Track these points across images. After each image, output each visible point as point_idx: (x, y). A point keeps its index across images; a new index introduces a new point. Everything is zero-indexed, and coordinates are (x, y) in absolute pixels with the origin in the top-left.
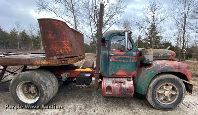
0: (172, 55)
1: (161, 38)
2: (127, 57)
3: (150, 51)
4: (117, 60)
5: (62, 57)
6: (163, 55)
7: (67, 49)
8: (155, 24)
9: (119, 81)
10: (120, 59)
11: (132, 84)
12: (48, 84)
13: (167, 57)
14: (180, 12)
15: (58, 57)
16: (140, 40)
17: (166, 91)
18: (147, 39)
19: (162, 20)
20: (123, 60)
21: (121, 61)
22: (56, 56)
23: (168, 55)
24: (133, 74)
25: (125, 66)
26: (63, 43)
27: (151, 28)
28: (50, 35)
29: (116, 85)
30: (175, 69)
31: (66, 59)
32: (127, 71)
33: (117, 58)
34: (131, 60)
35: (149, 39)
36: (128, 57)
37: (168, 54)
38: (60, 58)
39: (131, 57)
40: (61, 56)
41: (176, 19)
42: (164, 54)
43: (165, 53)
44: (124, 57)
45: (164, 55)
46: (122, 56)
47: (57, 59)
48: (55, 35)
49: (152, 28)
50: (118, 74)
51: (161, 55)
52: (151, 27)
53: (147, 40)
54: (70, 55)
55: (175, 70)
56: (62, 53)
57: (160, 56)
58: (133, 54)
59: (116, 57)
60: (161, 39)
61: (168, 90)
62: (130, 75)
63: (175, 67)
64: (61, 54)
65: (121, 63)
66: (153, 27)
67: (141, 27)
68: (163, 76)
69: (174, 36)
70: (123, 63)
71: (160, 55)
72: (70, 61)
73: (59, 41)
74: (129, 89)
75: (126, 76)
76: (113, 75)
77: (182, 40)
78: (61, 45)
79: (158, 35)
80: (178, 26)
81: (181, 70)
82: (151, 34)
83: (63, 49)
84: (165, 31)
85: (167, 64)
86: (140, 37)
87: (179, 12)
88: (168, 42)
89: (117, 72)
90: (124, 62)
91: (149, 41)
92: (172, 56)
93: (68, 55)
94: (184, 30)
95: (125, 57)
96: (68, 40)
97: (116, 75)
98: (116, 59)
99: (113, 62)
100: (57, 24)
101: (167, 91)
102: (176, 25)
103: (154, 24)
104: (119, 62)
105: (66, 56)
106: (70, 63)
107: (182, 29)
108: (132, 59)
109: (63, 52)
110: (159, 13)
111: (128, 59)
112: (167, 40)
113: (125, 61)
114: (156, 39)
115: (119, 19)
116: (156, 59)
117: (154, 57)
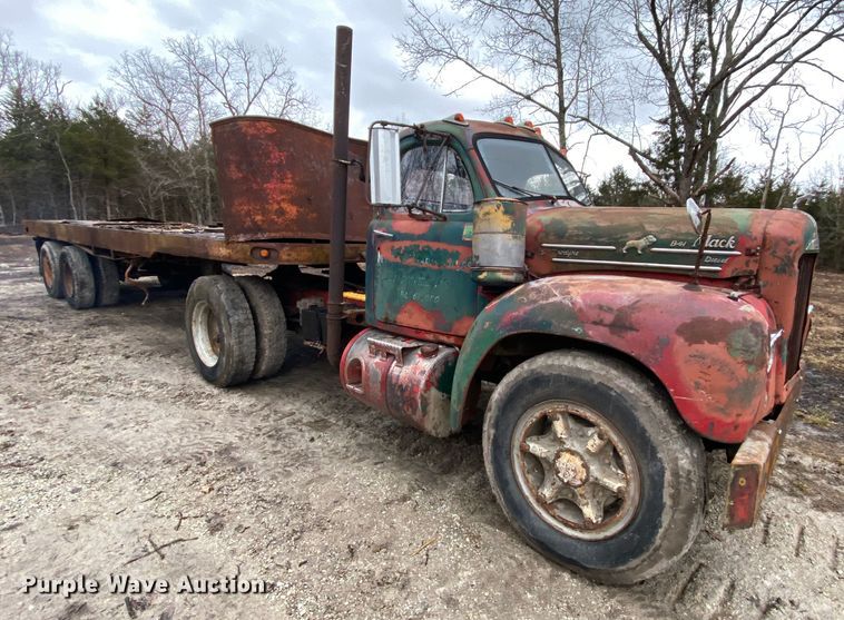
0: (750, 245)
2: (435, 246)
3: (488, 213)
4: (398, 260)
5: (260, 236)
7: (281, 212)
9: (387, 347)
10: (408, 252)
11: (423, 372)
12: (237, 318)
15: (249, 237)
17: (568, 451)
20: (420, 259)
21: (410, 261)
22: (245, 231)
24: (463, 333)
25: (427, 286)
26: (265, 190)
28: (233, 167)
29: (376, 363)
30: (595, 323)
31: (273, 245)
32: (433, 312)
33: (400, 248)
34: (450, 261)
36: (442, 246)
38: (252, 241)
39: (451, 248)
40: (256, 234)
42: (663, 237)
44: (422, 244)
45: (662, 243)
46: (417, 243)
47: (246, 242)
48: (244, 167)
50: (404, 319)
51: (642, 242)
54: (292, 231)
55: (590, 333)
56: (260, 223)
57: (634, 249)
58: (465, 233)
59: (397, 245)
61: (577, 447)
62: (449, 336)
63: (594, 315)
64: (257, 228)
65: (413, 272)
68: (550, 362)
70: (422, 275)
72: (289, 255)
73: (254, 185)
74: (407, 386)
75: (430, 337)
76: (386, 321)
78: (259, 197)
81: (630, 335)
83: (264, 212)
85: (565, 294)
89: (398, 310)
90: (424, 269)
92: (749, 253)
93: (278, 231)
95: (428, 247)
96: (290, 181)
97: (394, 323)
98: (397, 253)
99: (387, 264)
100: (251, 131)
101: (573, 453)
104: (407, 267)
105: (273, 235)
106: (288, 261)
108: (455, 256)
109: (263, 221)
111: (438, 257)
113: (425, 263)
116: (599, 268)
117: (588, 254)
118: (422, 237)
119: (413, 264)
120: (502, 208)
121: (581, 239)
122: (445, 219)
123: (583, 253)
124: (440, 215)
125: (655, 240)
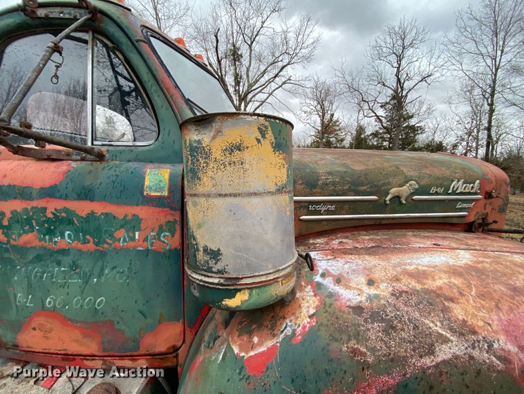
0: (488, 188)
1: (419, 132)
2: (82, 208)
6: (417, 192)
8: (402, 90)
13: (450, 205)
14: (477, 52)
16: (363, 136)
18: (381, 134)
19: (424, 79)
20: (52, 234)
23: (454, 193)
24: (162, 348)
25: (76, 281)
27: (392, 102)
34: (121, 234)
35: (385, 133)
36: (98, 208)
37: (459, 186)
39: (120, 211)
41: (467, 73)
42: (424, 182)
43: (437, 172)
44: (52, 206)
45: (423, 190)
46: (39, 204)
49: (395, 104)
50: (34, 339)
51: (405, 190)
52: (391, 100)
53: (381, 138)
57: (397, 198)
58: (147, 183)
60: (421, 133)
65: (39, 258)
66: (396, 101)
67: (363, 101)
69: (460, 126)
70: (59, 264)
71: (394, 191)
75: (95, 365)
77: (483, 135)
79: (413, 122)
80: (471, 93)
82: (391, 120)
84: (433, 111)
85: (464, 330)
86: (361, 130)
87: (474, 51)
88: (441, 143)
89: (19, 327)
90: (64, 252)
91: (386, 141)
92: (488, 196)
94: (491, 105)
95: (66, 210)
97: (17, 348)
102: (465, 92)
103: (400, 90)
107: (482, 105)
108: (133, 224)
110: (415, 59)
111: (91, 228)
112: (437, 139)
113: (66, 239)
114: (407, 134)
115: (301, 78)
116: (357, 223)
117: (347, 207)
118: (50, 192)
119: (37, 243)
120: (270, 135)
121: (339, 188)
122: (100, 157)
123: (340, 206)
124: (89, 151)
125: (417, 186)
